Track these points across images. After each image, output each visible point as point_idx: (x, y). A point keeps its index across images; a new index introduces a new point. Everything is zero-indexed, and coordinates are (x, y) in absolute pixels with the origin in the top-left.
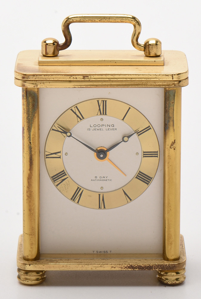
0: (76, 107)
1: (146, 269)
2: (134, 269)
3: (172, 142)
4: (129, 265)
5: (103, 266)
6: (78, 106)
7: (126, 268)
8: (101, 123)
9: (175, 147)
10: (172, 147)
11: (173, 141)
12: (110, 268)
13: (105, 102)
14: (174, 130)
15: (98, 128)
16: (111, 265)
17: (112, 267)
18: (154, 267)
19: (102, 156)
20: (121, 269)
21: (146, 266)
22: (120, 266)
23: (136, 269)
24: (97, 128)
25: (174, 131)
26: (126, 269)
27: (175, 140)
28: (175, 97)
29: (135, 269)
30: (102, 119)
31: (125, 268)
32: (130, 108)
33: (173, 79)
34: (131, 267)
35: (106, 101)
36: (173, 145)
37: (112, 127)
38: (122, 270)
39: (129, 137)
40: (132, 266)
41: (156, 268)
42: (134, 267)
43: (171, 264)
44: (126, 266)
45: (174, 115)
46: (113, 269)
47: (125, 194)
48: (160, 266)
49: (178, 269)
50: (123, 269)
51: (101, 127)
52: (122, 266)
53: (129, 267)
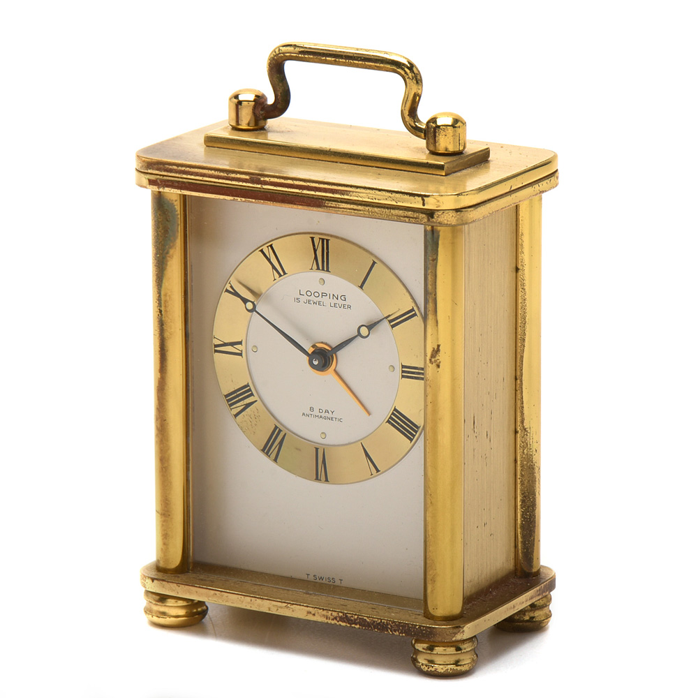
0: (271, 246)
1: (375, 629)
2: (351, 624)
3: (434, 348)
4: (341, 614)
5: (292, 607)
6: (275, 244)
7: (335, 618)
8: (321, 289)
9: (440, 362)
10: (433, 360)
11: (436, 348)
12: (305, 613)
13: (325, 242)
14: (437, 322)
15: (316, 300)
16: (307, 607)
17: (308, 613)
18: (391, 626)
19: (316, 363)
20: (326, 621)
21: (374, 622)
22: (325, 612)
23: (356, 625)
24: (314, 298)
25: (437, 326)
26: (335, 622)
27: (439, 346)
28: (438, 247)
29: (353, 626)
30: (323, 281)
31: (333, 620)
32: (374, 263)
33: (424, 205)
34: (345, 618)
35: (328, 240)
36: (435, 357)
37: (341, 301)
38: (327, 623)
39: (371, 327)
40: (347, 616)
41: (395, 631)
42: (352, 620)
43: (424, 627)
44: (335, 614)
45: (436, 288)
46: (311, 618)
47: (367, 455)
48: (402, 626)
49: (440, 639)
50: (329, 621)
51: (320, 299)
52: (327, 614)
53: (341, 619)
